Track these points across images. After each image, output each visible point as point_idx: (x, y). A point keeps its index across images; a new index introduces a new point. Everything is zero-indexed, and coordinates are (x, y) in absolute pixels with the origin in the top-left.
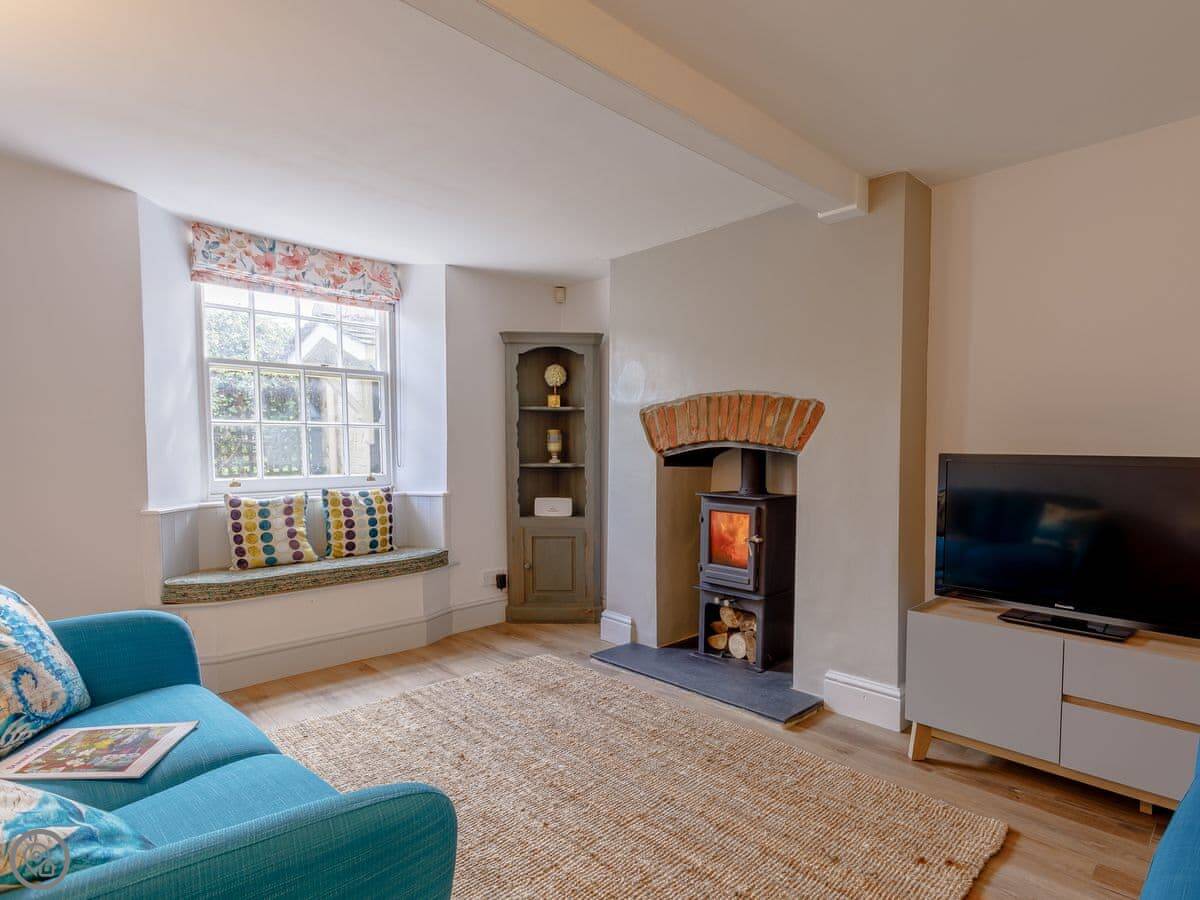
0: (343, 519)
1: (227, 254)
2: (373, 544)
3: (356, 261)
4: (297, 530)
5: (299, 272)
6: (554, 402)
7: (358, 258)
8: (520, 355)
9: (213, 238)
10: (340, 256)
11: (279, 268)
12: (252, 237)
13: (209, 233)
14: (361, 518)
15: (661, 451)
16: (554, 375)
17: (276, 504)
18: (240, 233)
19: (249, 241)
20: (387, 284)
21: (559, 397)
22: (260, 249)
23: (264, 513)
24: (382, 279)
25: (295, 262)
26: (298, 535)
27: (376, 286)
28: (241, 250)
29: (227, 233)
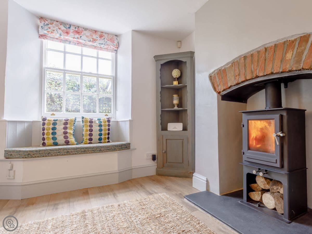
0: (89, 128)
1: (51, 28)
2: (100, 139)
3: (102, 33)
4: (68, 131)
5: (79, 36)
6: (175, 83)
7: (102, 32)
8: (161, 65)
9: (47, 22)
10: (96, 31)
11: (71, 34)
12: (62, 23)
13: (46, 21)
14: (96, 128)
15: (219, 93)
16: (176, 73)
17: (60, 121)
18: (57, 21)
19: (61, 25)
20: (113, 42)
21: (177, 82)
22: (65, 27)
23: (54, 124)
24: (112, 40)
25: (78, 32)
26: (68, 134)
27: (109, 42)
28: (57, 27)
29: (53, 21)
